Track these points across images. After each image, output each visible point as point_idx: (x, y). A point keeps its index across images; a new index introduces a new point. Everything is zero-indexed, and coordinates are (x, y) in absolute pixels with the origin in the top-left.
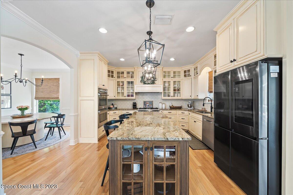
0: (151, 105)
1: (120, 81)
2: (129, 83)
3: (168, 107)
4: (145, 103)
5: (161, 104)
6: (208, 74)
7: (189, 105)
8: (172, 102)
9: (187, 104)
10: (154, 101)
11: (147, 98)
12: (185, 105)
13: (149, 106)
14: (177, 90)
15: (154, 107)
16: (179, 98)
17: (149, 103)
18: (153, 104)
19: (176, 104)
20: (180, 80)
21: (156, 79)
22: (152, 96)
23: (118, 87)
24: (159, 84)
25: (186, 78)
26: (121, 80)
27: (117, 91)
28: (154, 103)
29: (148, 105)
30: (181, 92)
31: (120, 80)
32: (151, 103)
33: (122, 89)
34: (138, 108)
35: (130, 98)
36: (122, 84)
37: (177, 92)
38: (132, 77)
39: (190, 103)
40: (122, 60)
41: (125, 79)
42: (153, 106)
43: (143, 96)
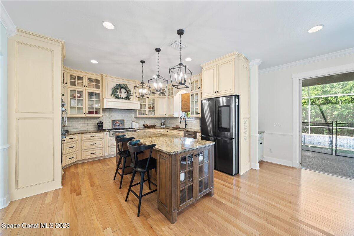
0: (122, 125)
1: (77, 90)
2: (91, 94)
3: (142, 127)
4: (114, 122)
5: (134, 123)
6: (181, 95)
7: (163, 123)
8: (146, 121)
9: (160, 122)
10: (125, 120)
11: (117, 117)
12: (158, 123)
13: (119, 126)
14: (152, 108)
15: (125, 127)
16: (153, 116)
17: (119, 122)
18: (125, 124)
19: (150, 123)
20: (154, 97)
21: (132, 94)
22: (123, 114)
23: (71, 99)
24: (135, 100)
25: (160, 97)
26: (77, 88)
27: (70, 105)
28: (125, 122)
29: (118, 124)
30: (155, 110)
31: (75, 88)
32: (122, 122)
33: (78, 103)
34: (105, 130)
35: (94, 115)
36: (79, 95)
37: (152, 110)
38: (97, 87)
39: (163, 122)
40: (94, 62)
41: (85, 88)
42: (125, 125)
43: (111, 114)
